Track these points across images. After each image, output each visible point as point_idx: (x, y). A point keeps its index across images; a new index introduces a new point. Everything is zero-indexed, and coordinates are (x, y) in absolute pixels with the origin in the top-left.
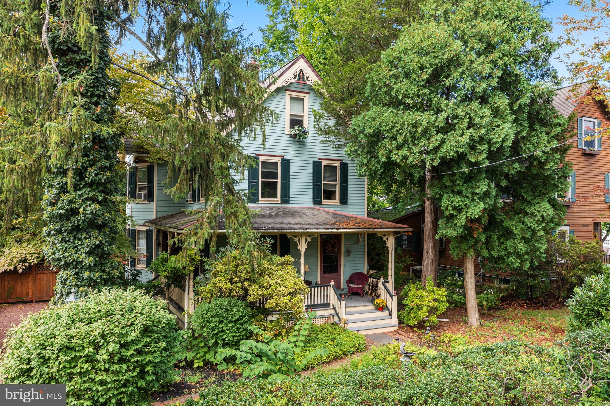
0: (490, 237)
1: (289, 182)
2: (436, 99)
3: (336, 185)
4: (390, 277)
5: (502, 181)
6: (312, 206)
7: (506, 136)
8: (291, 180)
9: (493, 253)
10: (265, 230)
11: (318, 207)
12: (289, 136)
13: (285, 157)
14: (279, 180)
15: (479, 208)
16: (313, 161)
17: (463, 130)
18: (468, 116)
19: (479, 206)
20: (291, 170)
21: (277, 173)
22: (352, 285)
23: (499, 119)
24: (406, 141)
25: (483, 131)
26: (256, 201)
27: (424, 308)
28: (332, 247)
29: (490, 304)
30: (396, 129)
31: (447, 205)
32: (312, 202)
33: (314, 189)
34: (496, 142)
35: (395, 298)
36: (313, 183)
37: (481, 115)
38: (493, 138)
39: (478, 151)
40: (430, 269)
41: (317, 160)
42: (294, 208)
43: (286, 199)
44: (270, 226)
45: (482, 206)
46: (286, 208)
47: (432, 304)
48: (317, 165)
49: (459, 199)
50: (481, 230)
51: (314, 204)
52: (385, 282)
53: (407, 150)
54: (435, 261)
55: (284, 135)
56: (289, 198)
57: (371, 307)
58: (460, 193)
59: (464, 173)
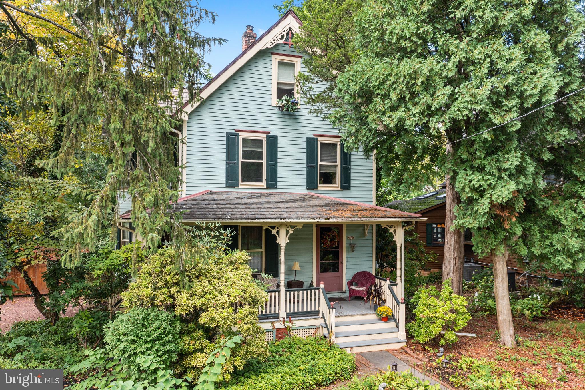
0: (529, 229)
1: (277, 162)
2: (443, 39)
3: (336, 166)
4: (398, 278)
5: (544, 153)
6: (306, 191)
7: (545, 87)
8: (279, 161)
9: (533, 250)
10: (231, 219)
11: (312, 193)
12: (276, 108)
13: (272, 134)
14: (264, 161)
15: (508, 189)
16: (307, 138)
17: (482, 79)
18: (488, 60)
19: (508, 186)
20: (279, 149)
21: (261, 153)
22: (354, 288)
23: (537, 64)
24: (402, 99)
25: (511, 79)
26: (235, 186)
27: (438, 321)
28: (331, 241)
29: (534, 313)
30: (388, 83)
31: (463, 185)
32: (305, 187)
33: (308, 171)
34: (531, 96)
35: (403, 307)
36: (307, 163)
37: (508, 57)
38: (526, 90)
39: (505, 108)
40: (452, 269)
41: (312, 136)
42: (282, 194)
43: (272, 183)
44: (238, 215)
45: (513, 186)
46: (272, 194)
47: (447, 317)
48: (311, 143)
49: (481, 177)
50: (514, 220)
51: (308, 189)
52: (392, 285)
53: (404, 111)
54: (459, 259)
55: (271, 107)
56: (276, 182)
57: (374, 317)
58: (481, 169)
59: (485, 141)
